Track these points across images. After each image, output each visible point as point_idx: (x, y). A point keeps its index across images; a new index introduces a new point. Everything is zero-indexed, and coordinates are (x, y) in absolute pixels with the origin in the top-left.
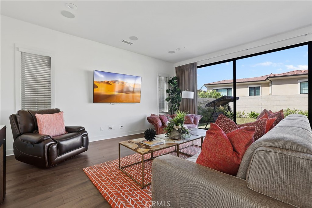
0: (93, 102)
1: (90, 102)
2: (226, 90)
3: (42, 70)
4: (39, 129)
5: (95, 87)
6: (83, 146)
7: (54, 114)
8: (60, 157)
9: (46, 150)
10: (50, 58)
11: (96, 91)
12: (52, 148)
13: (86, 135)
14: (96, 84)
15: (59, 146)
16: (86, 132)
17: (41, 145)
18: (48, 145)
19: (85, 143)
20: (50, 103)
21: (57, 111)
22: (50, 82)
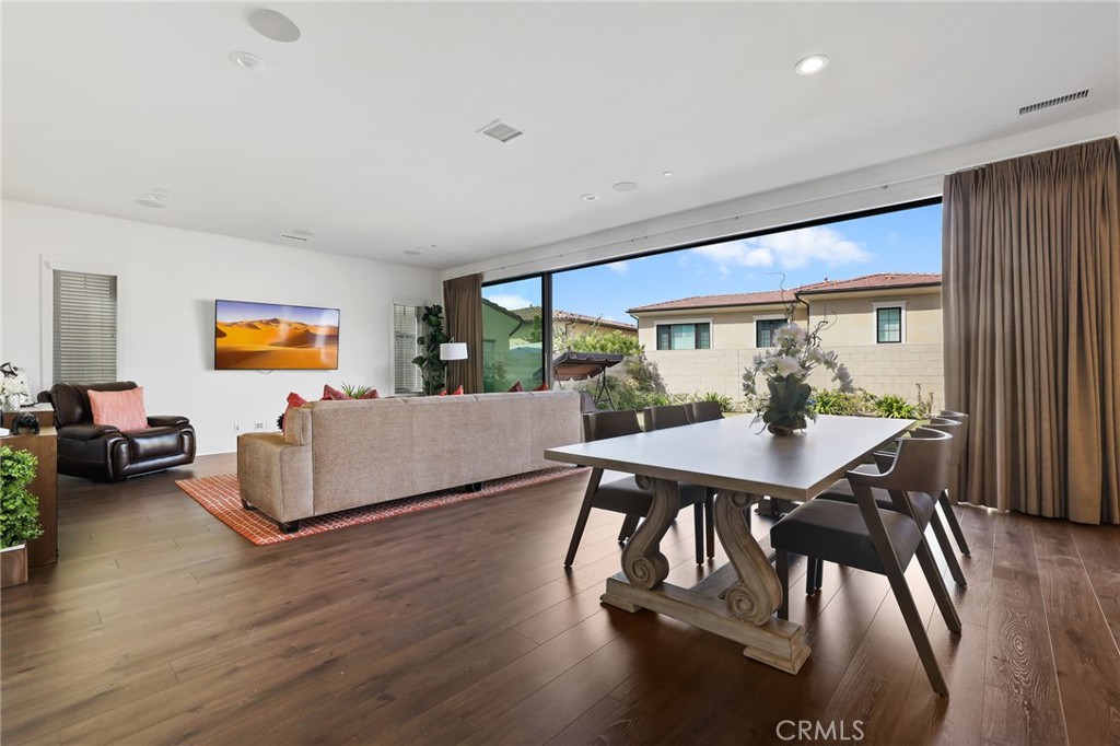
0: (216, 368)
1: (208, 368)
2: (693, 328)
3: (96, 305)
4: (95, 417)
5: (219, 334)
6: (182, 452)
7: (123, 392)
8: (134, 466)
9: (109, 449)
10: (115, 278)
11: (222, 342)
12: (119, 447)
13: (191, 434)
14: (220, 327)
15: (133, 447)
16: (191, 427)
17: (99, 441)
18: (112, 441)
19: (186, 447)
20: (114, 371)
21: (131, 386)
22: (114, 328)
